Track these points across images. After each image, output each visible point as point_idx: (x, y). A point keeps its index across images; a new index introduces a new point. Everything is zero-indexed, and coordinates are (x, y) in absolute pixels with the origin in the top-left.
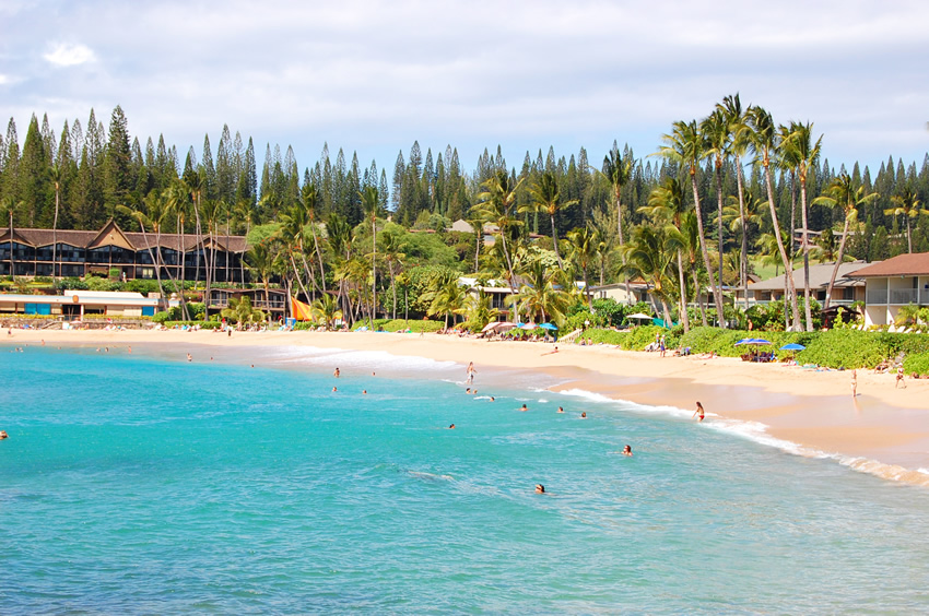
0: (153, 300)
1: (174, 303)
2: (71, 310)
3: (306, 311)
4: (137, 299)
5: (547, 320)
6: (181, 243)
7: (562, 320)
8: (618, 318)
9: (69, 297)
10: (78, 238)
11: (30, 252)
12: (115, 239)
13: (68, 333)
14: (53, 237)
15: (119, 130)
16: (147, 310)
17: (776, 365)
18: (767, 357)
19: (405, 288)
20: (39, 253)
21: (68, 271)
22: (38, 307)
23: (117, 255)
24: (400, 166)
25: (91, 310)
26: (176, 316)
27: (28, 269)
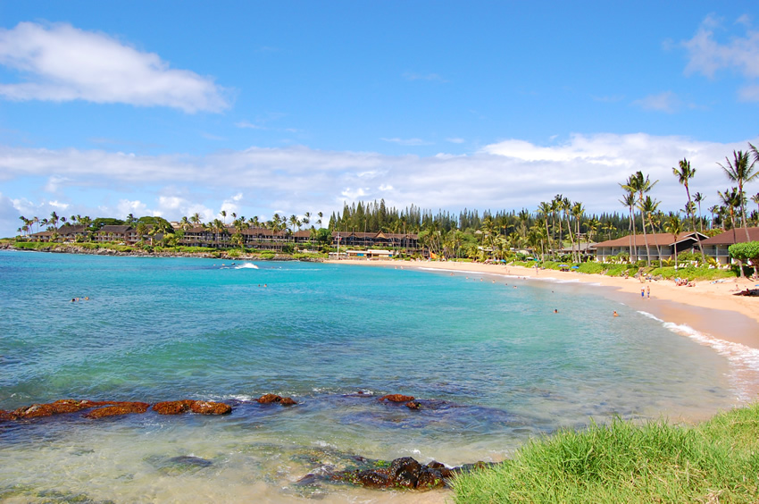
0: (392, 252)
1: (397, 253)
2: (369, 255)
3: (434, 256)
4: (387, 252)
5: (503, 258)
6: (400, 237)
7: (507, 259)
8: (523, 258)
9: (369, 251)
10: (371, 235)
11: (358, 239)
12: (381, 235)
13: (368, 261)
14: (365, 235)
15: (383, 205)
16: (390, 255)
17: (570, 272)
18: (567, 270)
19: (463, 249)
20: (361, 239)
21: (369, 244)
22: (360, 254)
23: (382, 240)
24: (461, 215)
25: (374, 255)
26: (398, 257)
27: (358, 244)
